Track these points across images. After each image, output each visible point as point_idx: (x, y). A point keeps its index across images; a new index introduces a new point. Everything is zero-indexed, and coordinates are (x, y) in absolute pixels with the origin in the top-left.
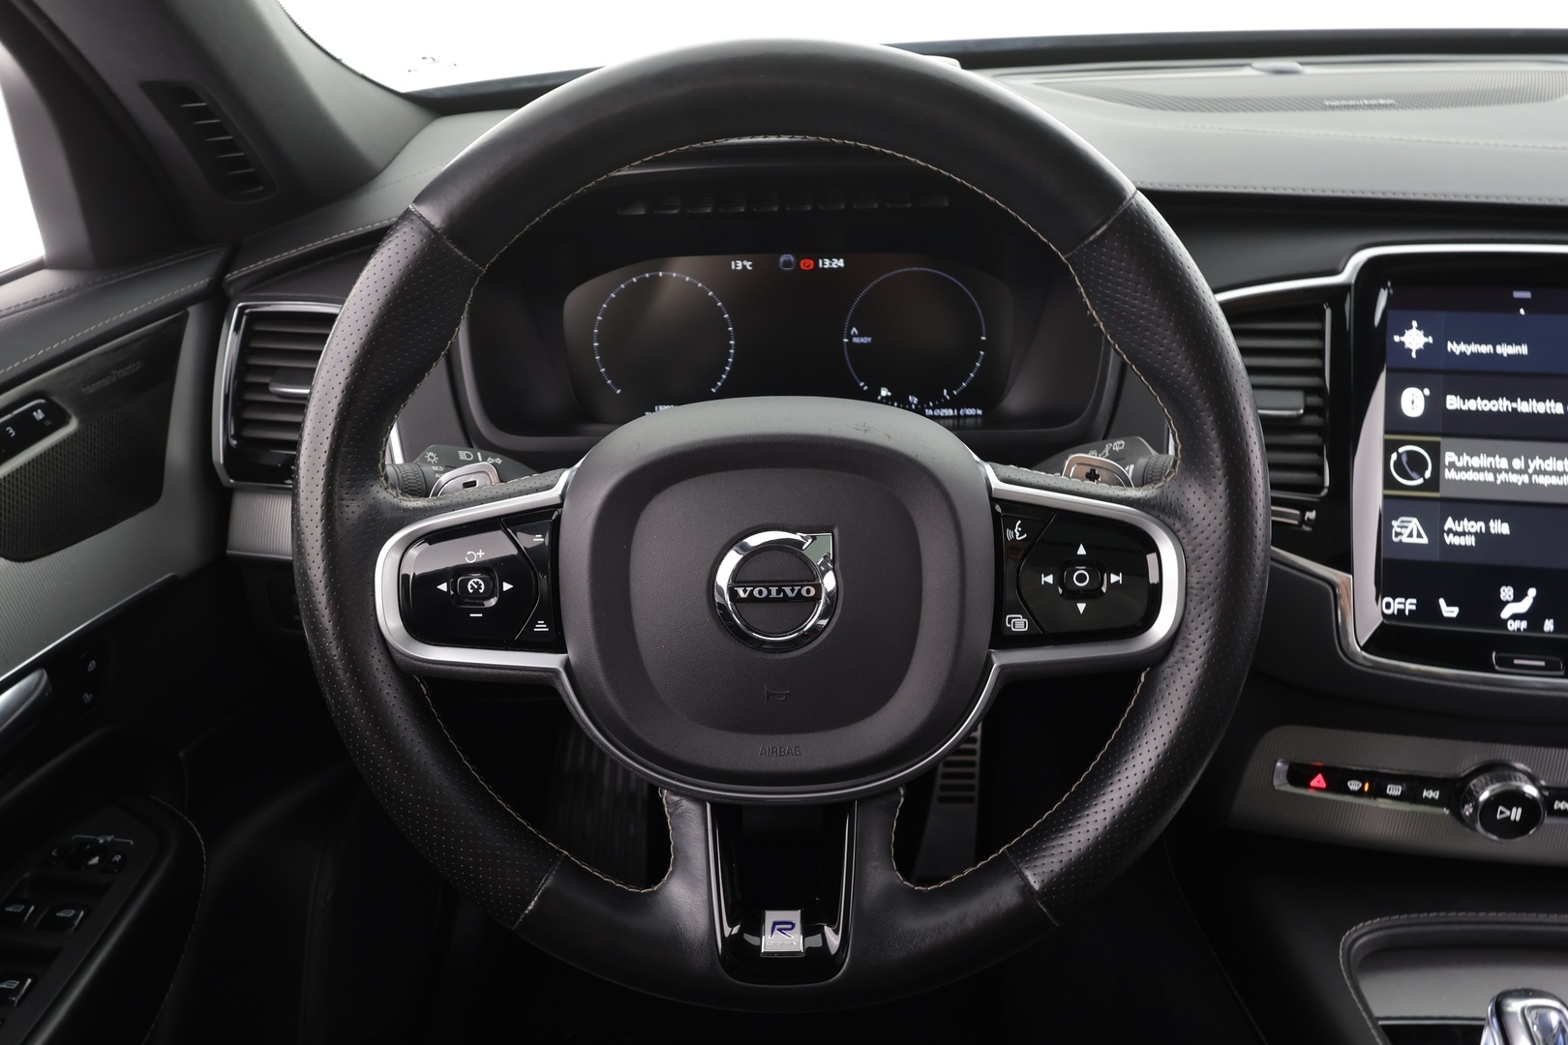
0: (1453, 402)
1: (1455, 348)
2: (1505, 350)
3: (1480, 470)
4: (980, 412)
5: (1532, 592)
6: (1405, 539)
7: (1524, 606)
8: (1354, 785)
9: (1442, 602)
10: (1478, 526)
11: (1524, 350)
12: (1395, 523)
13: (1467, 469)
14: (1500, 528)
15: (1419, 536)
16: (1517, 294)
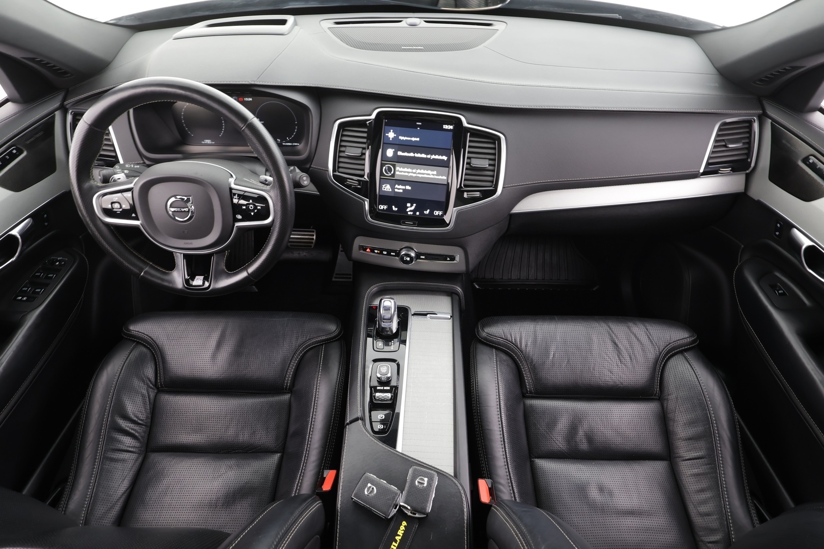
0: (400, 153)
1: (401, 138)
2: (413, 139)
3: (405, 172)
5: (415, 205)
6: (385, 190)
7: (413, 208)
8: (376, 251)
9: (393, 207)
10: (404, 187)
11: (418, 139)
12: (384, 186)
13: (402, 172)
14: (408, 188)
15: (389, 189)
16: (418, 123)
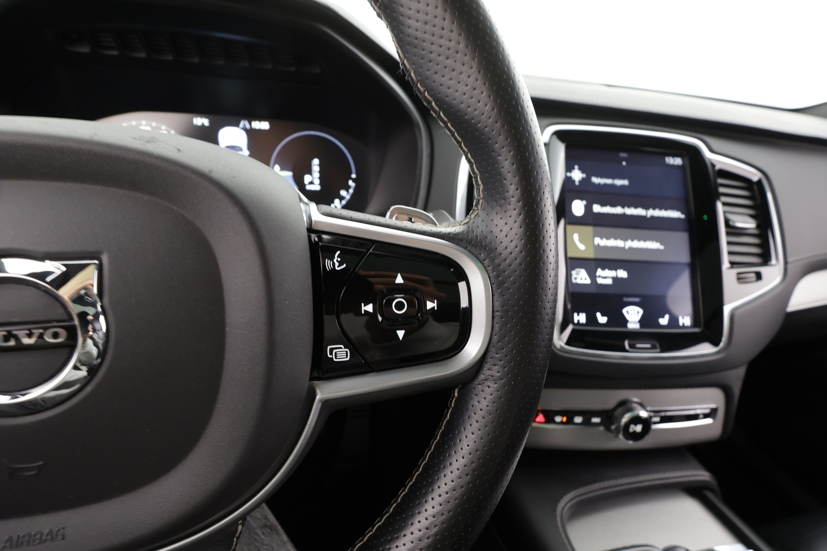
0: (597, 208)
1: (596, 180)
2: (619, 182)
6: (579, 281)
8: (558, 419)
9: (598, 315)
10: (613, 273)
12: (574, 272)
14: (622, 274)
16: (621, 155)
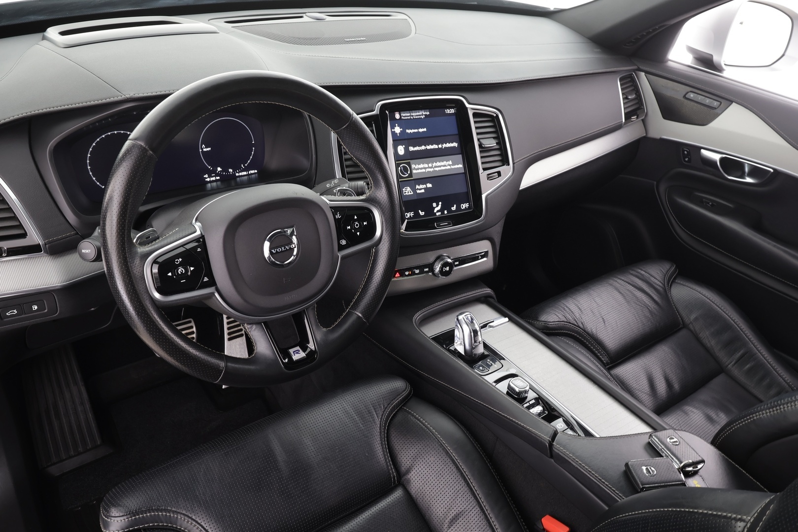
0: (411, 149)
1: (408, 131)
2: (421, 130)
3: (421, 169)
4: (256, 171)
5: (440, 203)
6: (407, 194)
7: (439, 208)
8: (407, 273)
9: (420, 211)
10: (424, 186)
11: (425, 130)
12: (404, 189)
13: (418, 169)
14: (429, 185)
15: (411, 192)
